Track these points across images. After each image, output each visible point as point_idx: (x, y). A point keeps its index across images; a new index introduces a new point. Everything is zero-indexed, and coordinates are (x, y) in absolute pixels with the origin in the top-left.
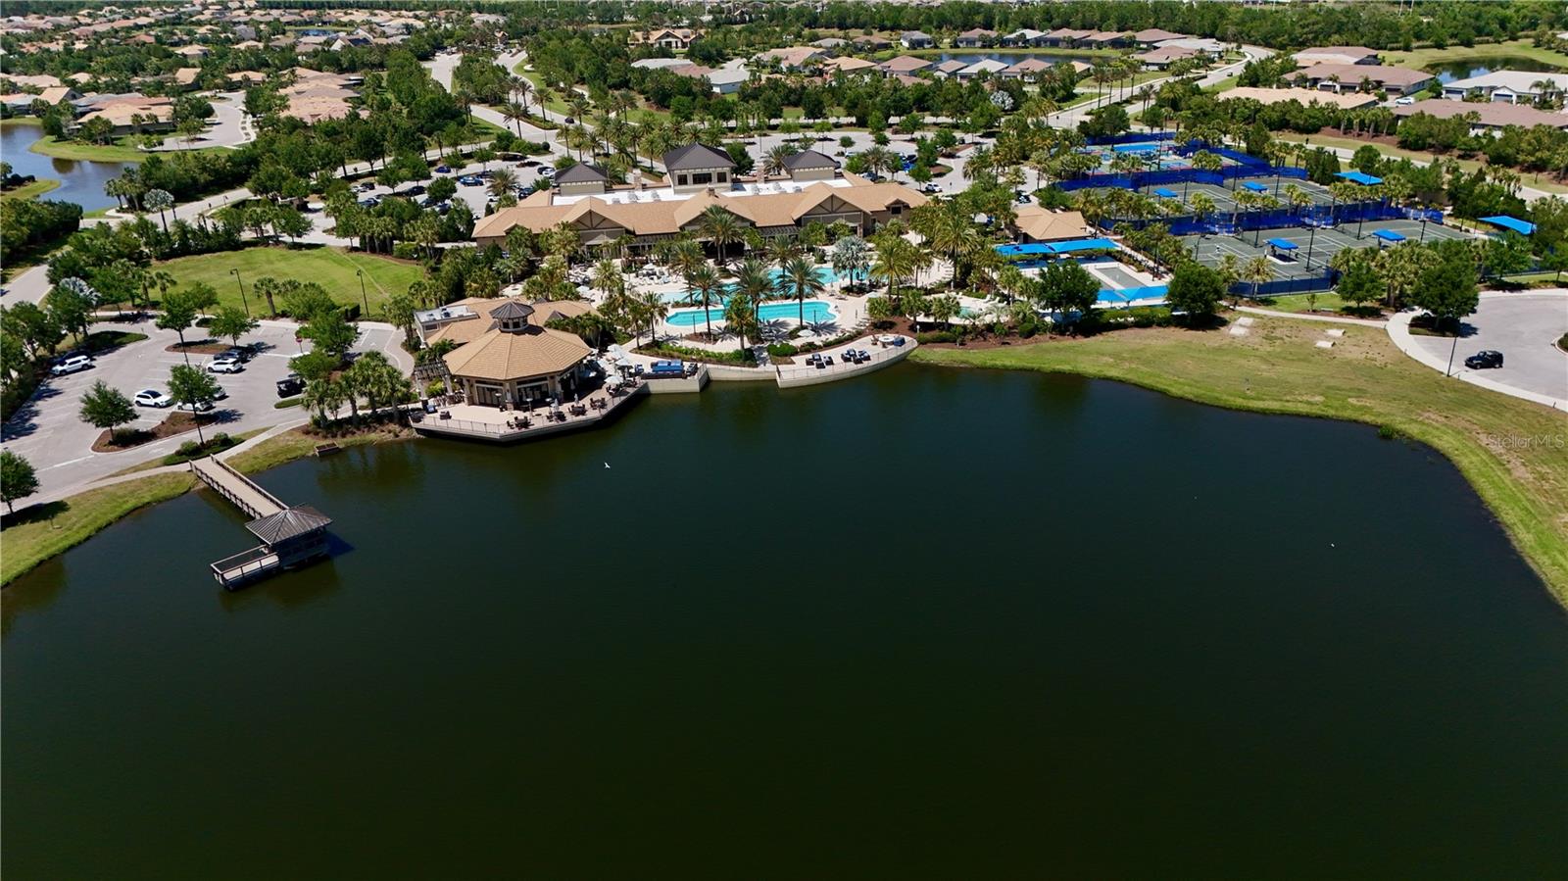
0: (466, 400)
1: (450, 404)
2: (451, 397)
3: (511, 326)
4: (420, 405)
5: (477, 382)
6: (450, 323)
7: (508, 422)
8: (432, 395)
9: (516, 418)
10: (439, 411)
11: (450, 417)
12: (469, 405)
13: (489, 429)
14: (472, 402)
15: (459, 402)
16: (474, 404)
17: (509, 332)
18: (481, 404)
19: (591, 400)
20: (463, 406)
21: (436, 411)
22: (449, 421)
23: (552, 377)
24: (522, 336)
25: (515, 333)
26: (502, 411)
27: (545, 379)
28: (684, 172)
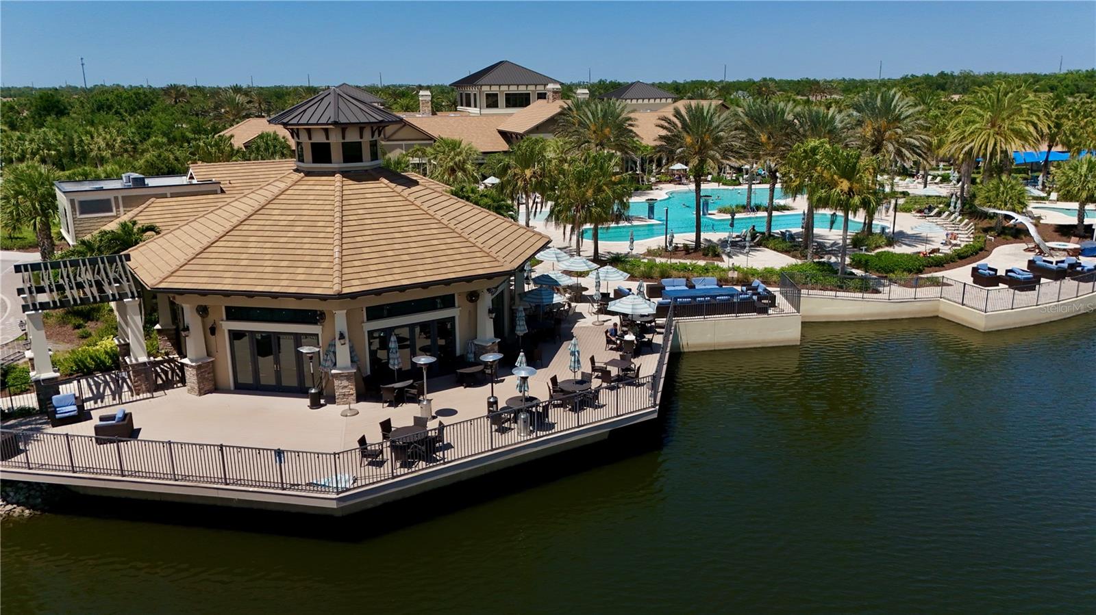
0: (191, 375)
1: (136, 390)
2: (140, 369)
3: (337, 153)
4: (30, 400)
5: (234, 314)
6: (145, 198)
7: (362, 441)
8: (82, 370)
9: (386, 426)
10: (96, 415)
11: (133, 434)
12: (202, 392)
13: (294, 472)
14: (210, 384)
15: (168, 385)
16: (216, 389)
17: (332, 174)
18: (241, 388)
19: (554, 380)
20: (181, 397)
21: (83, 416)
22: (127, 447)
23: (473, 297)
24: (370, 185)
25: (346, 174)
26: (315, 404)
27: (448, 302)
28: (495, 89)
